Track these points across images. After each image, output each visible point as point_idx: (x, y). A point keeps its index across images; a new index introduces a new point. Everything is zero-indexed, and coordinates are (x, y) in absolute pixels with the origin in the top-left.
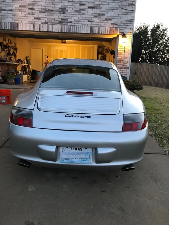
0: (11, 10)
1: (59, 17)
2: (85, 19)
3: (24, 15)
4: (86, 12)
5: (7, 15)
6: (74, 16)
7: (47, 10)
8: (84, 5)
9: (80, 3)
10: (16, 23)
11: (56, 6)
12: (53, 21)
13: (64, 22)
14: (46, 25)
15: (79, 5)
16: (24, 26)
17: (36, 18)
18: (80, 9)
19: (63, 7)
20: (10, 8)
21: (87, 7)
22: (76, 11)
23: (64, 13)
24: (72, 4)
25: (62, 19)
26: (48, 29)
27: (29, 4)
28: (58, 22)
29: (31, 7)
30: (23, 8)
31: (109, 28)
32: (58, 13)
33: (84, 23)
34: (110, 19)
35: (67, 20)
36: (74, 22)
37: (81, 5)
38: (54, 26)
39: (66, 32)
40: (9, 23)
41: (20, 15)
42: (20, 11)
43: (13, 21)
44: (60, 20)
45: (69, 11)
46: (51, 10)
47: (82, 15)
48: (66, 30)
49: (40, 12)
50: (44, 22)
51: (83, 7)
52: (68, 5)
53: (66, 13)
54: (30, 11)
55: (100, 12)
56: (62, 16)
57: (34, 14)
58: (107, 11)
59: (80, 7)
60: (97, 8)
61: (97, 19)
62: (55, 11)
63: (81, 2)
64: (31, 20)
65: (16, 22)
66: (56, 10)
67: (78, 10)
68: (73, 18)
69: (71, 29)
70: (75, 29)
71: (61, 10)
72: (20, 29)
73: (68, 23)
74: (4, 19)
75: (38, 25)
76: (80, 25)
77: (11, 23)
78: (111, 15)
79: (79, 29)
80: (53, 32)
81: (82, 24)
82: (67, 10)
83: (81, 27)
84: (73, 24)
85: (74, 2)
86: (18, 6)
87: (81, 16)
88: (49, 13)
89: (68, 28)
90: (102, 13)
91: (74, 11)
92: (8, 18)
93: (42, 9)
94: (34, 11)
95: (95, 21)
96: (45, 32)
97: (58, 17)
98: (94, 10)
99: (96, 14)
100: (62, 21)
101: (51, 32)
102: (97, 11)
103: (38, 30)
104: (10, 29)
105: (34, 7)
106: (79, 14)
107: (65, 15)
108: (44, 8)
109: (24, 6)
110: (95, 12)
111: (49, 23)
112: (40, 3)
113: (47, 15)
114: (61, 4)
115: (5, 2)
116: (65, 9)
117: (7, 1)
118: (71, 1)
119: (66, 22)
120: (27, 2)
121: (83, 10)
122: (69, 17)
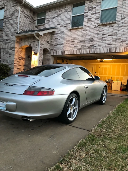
0: (62, 44)
1: (89, 44)
2: (106, 43)
3: (69, 46)
4: (107, 39)
5: (60, 47)
6: (98, 42)
7: (81, 41)
8: (105, 34)
9: (103, 34)
11: (87, 38)
12: (85, 47)
13: (91, 47)
14: (80, 50)
15: (102, 35)
16: (68, 52)
17: (75, 47)
18: (102, 38)
19: (91, 38)
20: (62, 43)
21: (107, 36)
22: (100, 39)
23: (92, 41)
24: (97, 35)
25: (90, 45)
26: (81, 52)
28: (87, 47)
29: (73, 41)
30: (68, 42)
31: (124, 48)
32: (88, 42)
33: (105, 46)
34: (125, 41)
35: (93, 45)
36: (98, 46)
37: (103, 35)
38: (85, 50)
39: (92, 53)
40: (61, 51)
41: (66, 46)
42: (67, 44)
43: (63, 50)
44: (89, 46)
45: (95, 40)
46: (84, 41)
47: (103, 41)
48: (92, 52)
49: (77, 43)
50: (79, 49)
51: (104, 36)
52: (94, 36)
53: (93, 41)
54: (72, 43)
55: (117, 38)
56: (91, 44)
57: (74, 45)
58: (123, 35)
59: (102, 36)
60: (115, 35)
61: (115, 42)
62: (86, 41)
63: (103, 33)
64: (72, 48)
65: (64, 50)
68: (97, 44)
69: (96, 51)
70: (99, 51)
71: (90, 40)
72: (65, 54)
73: (94, 47)
74: (58, 49)
75: (76, 51)
76: (102, 47)
77: (62, 51)
78: (126, 38)
79: (101, 50)
80: (84, 54)
81: (103, 47)
82: (94, 39)
83: (103, 49)
84: (97, 48)
86: (66, 41)
87: (103, 42)
89: (93, 50)
90: (119, 38)
91: (98, 39)
92: (60, 48)
93: (79, 41)
94: (74, 43)
95: (113, 44)
96: (79, 54)
97: (88, 44)
98: (112, 36)
99: (114, 39)
100: (90, 46)
101: (83, 54)
102: (114, 37)
103: (75, 54)
104: (60, 54)
105: (74, 40)
106: (101, 41)
107: (92, 42)
108: (80, 40)
109: (69, 41)
110: (113, 38)
111: (82, 49)
112: (78, 38)
113: (81, 44)
114: (90, 36)
115: (59, 40)
116: (93, 39)
117: (60, 39)
118: (97, 34)
119: (93, 47)
120: (71, 38)
121: (105, 37)
122: (95, 43)
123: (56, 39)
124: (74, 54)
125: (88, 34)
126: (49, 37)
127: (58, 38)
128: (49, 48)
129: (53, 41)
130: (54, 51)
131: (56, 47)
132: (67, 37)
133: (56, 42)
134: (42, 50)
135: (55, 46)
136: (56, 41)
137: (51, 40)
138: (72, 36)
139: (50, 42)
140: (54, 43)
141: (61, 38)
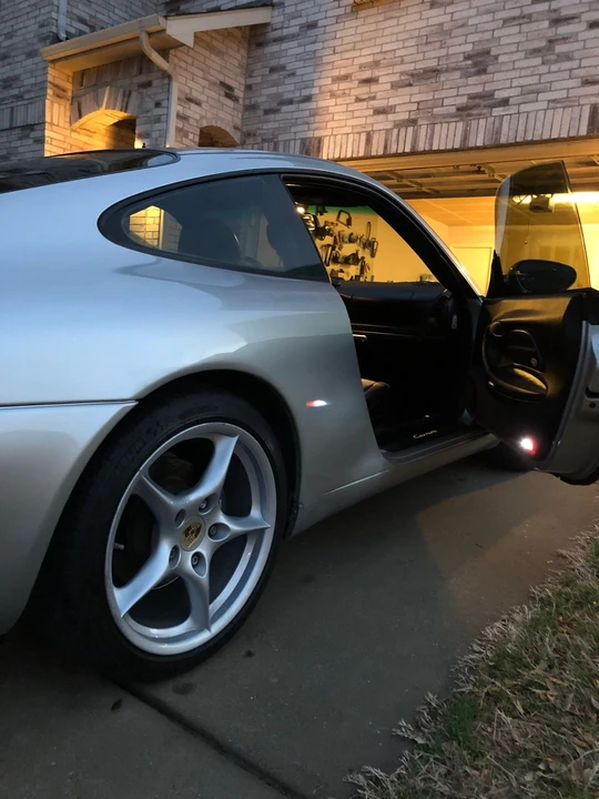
0: (308, 99)
1: (462, 91)
2: (570, 78)
3: (343, 108)
4: (581, 45)
5: (295, 115)
6: (523, 73)
7: (418, 75)
9: (554, 16)
10: (316, 138)
11: (452, 51)
12: (436, 111)
13: (477, 106)
14: (410, 129)
15: (546, 24)
16: (338, 143)
17: (378, 112)
18: (550, 41)
19: (479, 48)
20: (305, 93)
21: (584, 26)
22: (536, 52)
23: (482, 71)
24: (517, 29)
25: (471, 97)
26: (414, 143)
27: (362, 67)
28: (453, 110)
29: (367, 74)
30: (343, 85)
32: (457, 74)
33: (563, 95)
35: (492, 95)
36: (520, 99)
37: (557, 22)
38: (437, 127)
39: (480, 144)
40: (298, 142)
41: (331, 110)
42: (332, 95)
43: (310, 134)
44: (463, 100)
45: (501, 59)
46: (434, 71)
47: (556, 61)
48: (481, 136)
49: (395, 86)
50: (404, 121)
51: (563, 30)
52: (499, 38)
53: (490, 69)
54: (363, 91)
56: (475, 86)
57: (374, 98)
59: (551, 33)
62: (447, 71)
63: (555, 11)
64: (362, 121)
65: (318, 134)
66: (453, 65)
67: (543, 44)
68: (515, 83)
69: (505, 129)
70: (521, 128)
71: (470, 62)
72: (325, 157)
73: (495, 106)
74: (286, 129)
75: (383, 134)
76: (544, 105)
77: (303, 141)
79: (539, 124)
80: (431, 152)
81: (554, 101)
82: (496, 57)
83: (550, 113)
84: (513, 110)
85: (525, 20)
86: (330, 81)
87: (554, 68)
88: (423, 82)
89: (490, 126)
91: (521, 55)
92: (295, 125)
93: (402, 74)
94: (374, 88)
96: (404, 154)
97: (456, 90)
100: (471, 103)
101: (424, 153)
103: (381, 152)
105: (377, 73)
106: (543, 63)
107: (483, 77)
108: (410, 67)
109: (346, 78)
111: (420, 122)
112: (398, 53)
113: (418, 93)
114: (471, 38)
115: (293, 74)
116: (488, 52)
117: (298, 72)
118: (514, 18)
119: (485, 106)
120: (357, 62)
121: (565, 39)
122: (500, 83)
123: (273, 70)
124: (374, 153)
125: (460, 23)
126: (236, 63)
127: (283, 68)
128: (236, 128)
129: (256, 84)
130: (259, 140)
131: (271, 117)
132: (337, 57)
133: (273, 90)
134: (191, 136)
135: (267, 112)
136: (276, 84)
137: (250, 81)
138: (368, 43)
139: (239, 93)
140: (263, 98)
141: (301, 64)
